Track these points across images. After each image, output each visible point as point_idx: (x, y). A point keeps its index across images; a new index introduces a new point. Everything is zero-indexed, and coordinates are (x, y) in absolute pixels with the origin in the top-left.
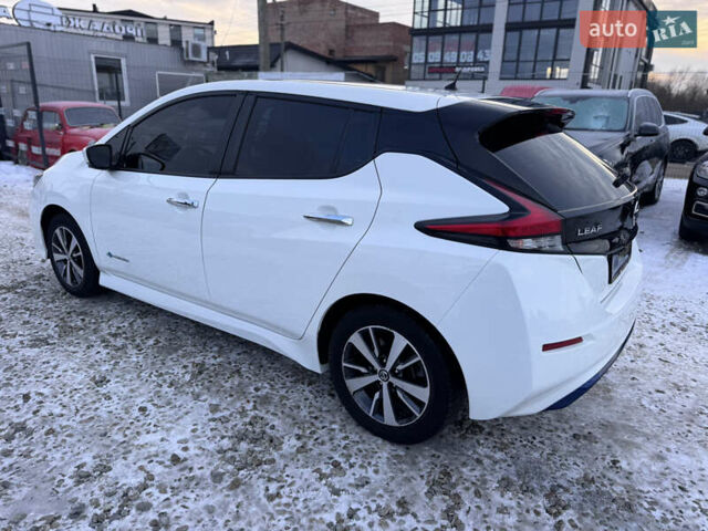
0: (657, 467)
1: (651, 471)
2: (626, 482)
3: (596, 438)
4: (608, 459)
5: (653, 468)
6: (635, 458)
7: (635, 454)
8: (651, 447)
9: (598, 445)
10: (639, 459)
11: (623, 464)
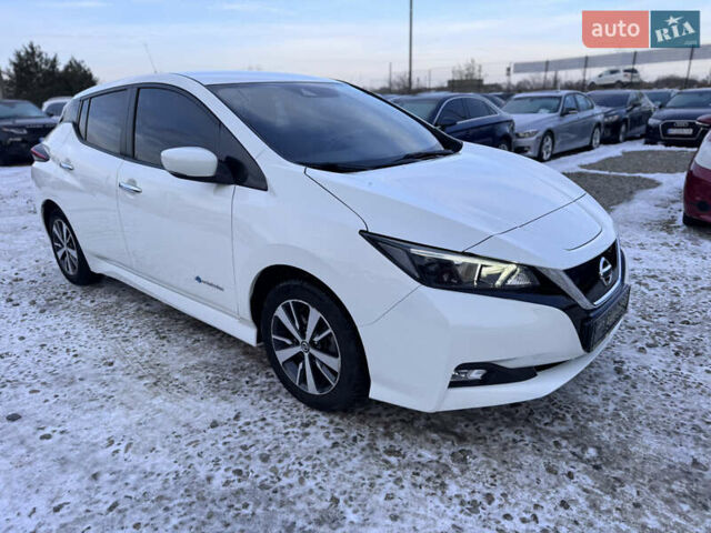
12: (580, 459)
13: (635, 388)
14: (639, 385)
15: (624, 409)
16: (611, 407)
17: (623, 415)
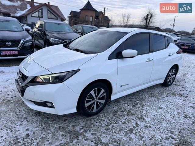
12: (13, 100)
13: (17, 117)
14: (17, 119)
15: (14, 111)
16: (17, 110)
17: (13, 110)
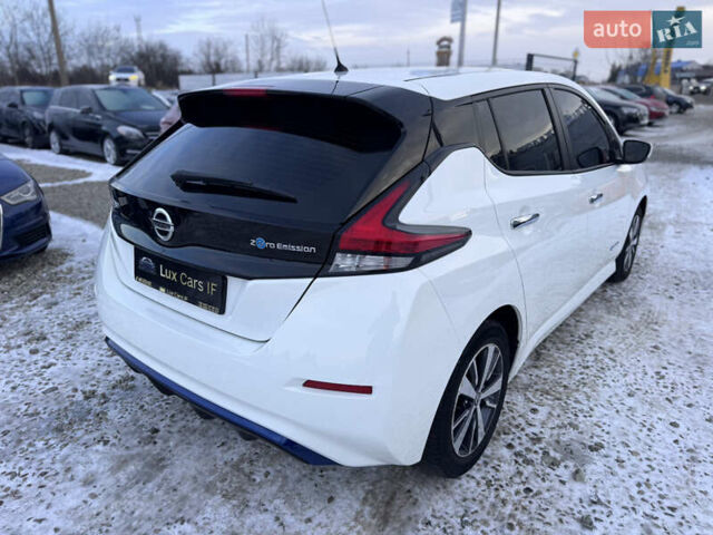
0: (80, 472)
1: (78, 462)
2: (82, 441)
3: (146, 444)
4: (113, 441)
5: (81, 467)
6: (100, 459)
7: (106, 463)
8: (106, 481)
9: (135, 442)
10: (99, 462)
11: (100, 447)
